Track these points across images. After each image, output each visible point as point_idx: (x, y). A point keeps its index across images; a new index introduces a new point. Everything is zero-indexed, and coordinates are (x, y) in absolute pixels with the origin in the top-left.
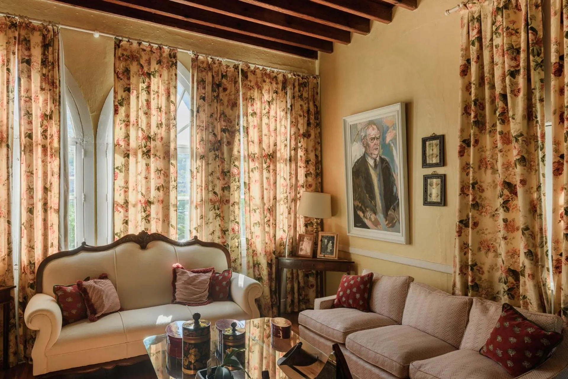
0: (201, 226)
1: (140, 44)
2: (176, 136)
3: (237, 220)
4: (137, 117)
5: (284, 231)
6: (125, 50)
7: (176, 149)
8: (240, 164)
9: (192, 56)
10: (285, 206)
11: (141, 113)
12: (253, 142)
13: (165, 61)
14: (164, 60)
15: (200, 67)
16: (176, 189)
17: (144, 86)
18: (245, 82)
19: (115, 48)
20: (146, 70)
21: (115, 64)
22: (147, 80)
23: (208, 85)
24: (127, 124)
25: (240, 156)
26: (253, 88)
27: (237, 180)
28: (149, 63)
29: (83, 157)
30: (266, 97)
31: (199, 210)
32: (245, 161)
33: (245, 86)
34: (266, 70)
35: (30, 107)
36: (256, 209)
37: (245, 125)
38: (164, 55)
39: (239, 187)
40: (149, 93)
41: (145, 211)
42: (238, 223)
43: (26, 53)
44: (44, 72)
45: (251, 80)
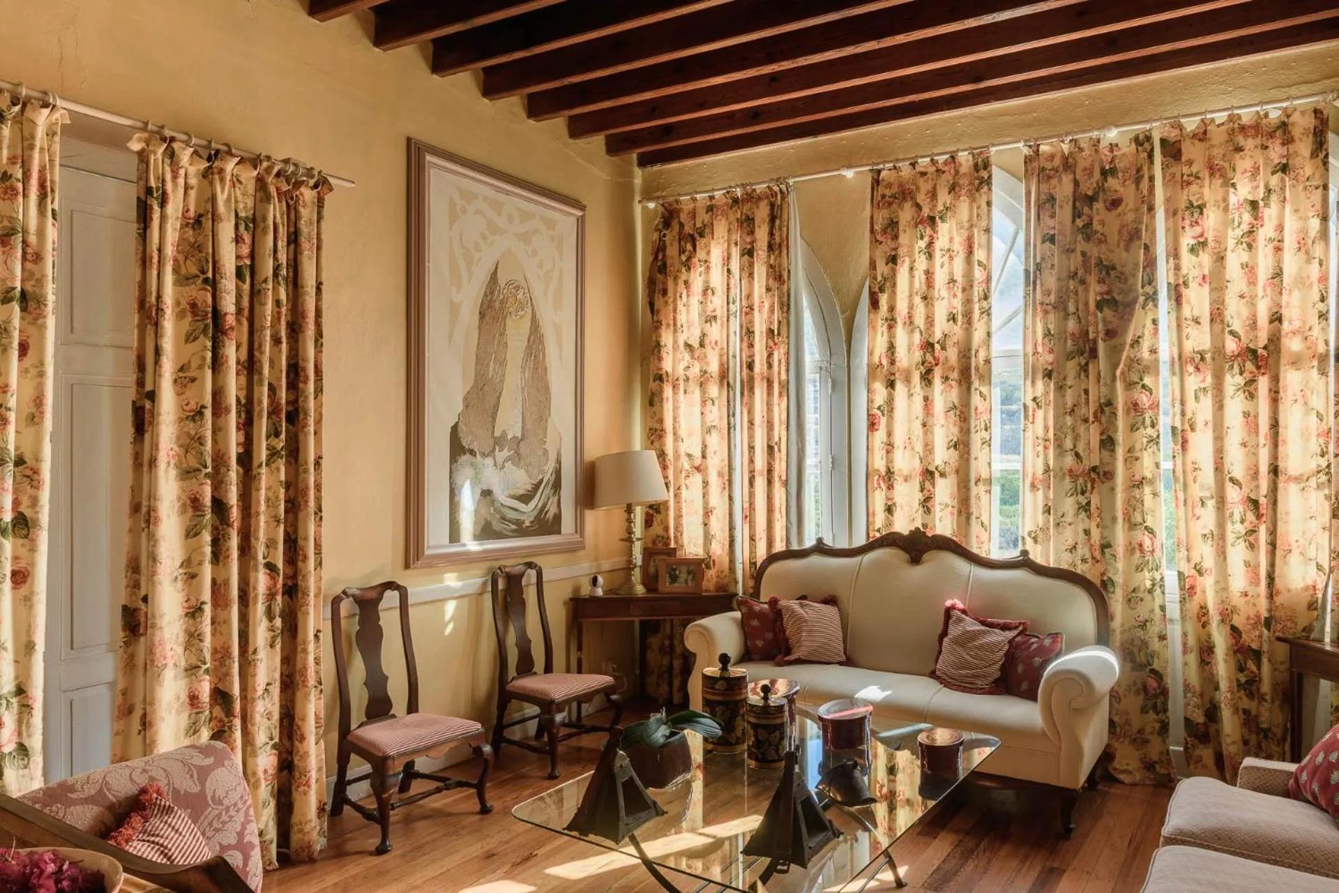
0: (1044, 530)
1: (913, 165)
2: (989, 334)
3: (1148, 524)
4: (911, 307)
5: (1319, 567)
6: (889, 185)
7: (988, 362)
8: (1157, 382)
9: (1026, 151)
10: (1321, 494)
11: (917, 300)
12: (1197, 321)
13: (964, 181)
14: (961, 182)
15: (1043, 169)
16: (990, 446)
17: (922, 244)
18: (1172, 170)
19: (873, 189)
20: (926, 212)
21: (872, 218)
22: (929, 231)
23: (1061, 207)
24: (891, 323)
25: (1157, 361)
26: (1198, 178)
27: (1148, 422)
28: (933, 195)
29: (830, 391)
30: (1244, 190)
31: (1040, 494)
32: (1174, 374)
33: (1170, 181)
34: (1239, 117)
35: (751, 322)
36: (1207, 498)
37: (1172, 280)
38: (963, 170)
39: (1155, 441)
40: (930, 256)
41: (922, 491)
42: (1151, 531)
43: (748, 239)
44: (772, 262)
45: (1193, 157)
